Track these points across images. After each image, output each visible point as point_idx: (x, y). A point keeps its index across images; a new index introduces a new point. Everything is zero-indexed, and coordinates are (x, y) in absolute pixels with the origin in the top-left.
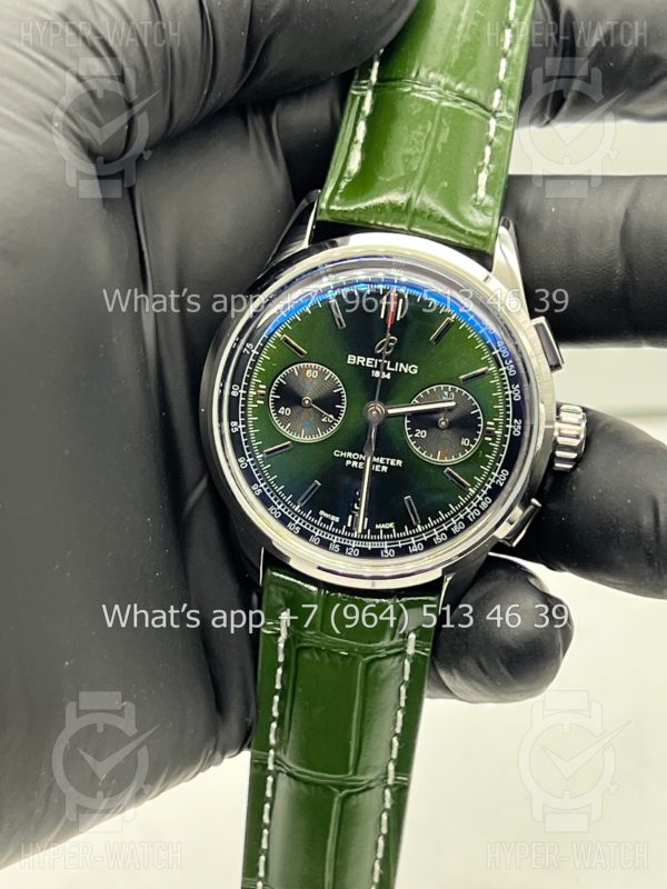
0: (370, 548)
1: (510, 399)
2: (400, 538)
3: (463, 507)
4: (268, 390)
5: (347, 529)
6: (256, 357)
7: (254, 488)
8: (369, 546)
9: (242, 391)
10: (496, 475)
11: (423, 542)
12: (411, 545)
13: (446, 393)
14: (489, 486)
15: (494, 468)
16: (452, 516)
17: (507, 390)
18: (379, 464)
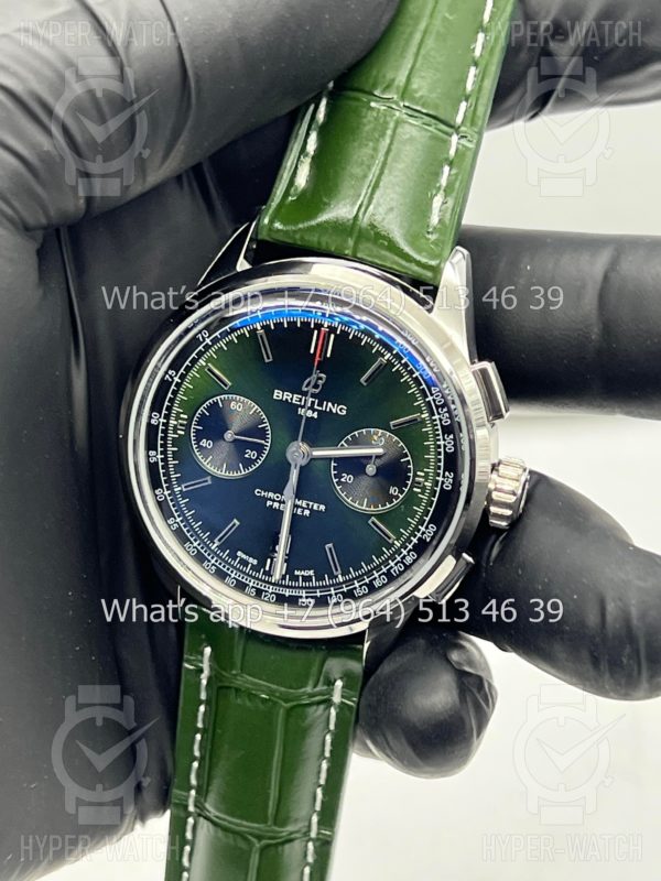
0: (287, 594)
1: (442, 450)
2: (319, 587)
3: (387, 560)
4: (190, 420)
5: (265, 573)
6: (178, 385)
7: (170, 522)
8: (287, 593)
9: (162, 420)
10: (423, 529)
11: (342, 593)
12: (331, 595)
13: (376, 438)
14: (415, 540)
15: (421, 522)
16: (375, 568)
17: (439, 440)
18: (301, 507)
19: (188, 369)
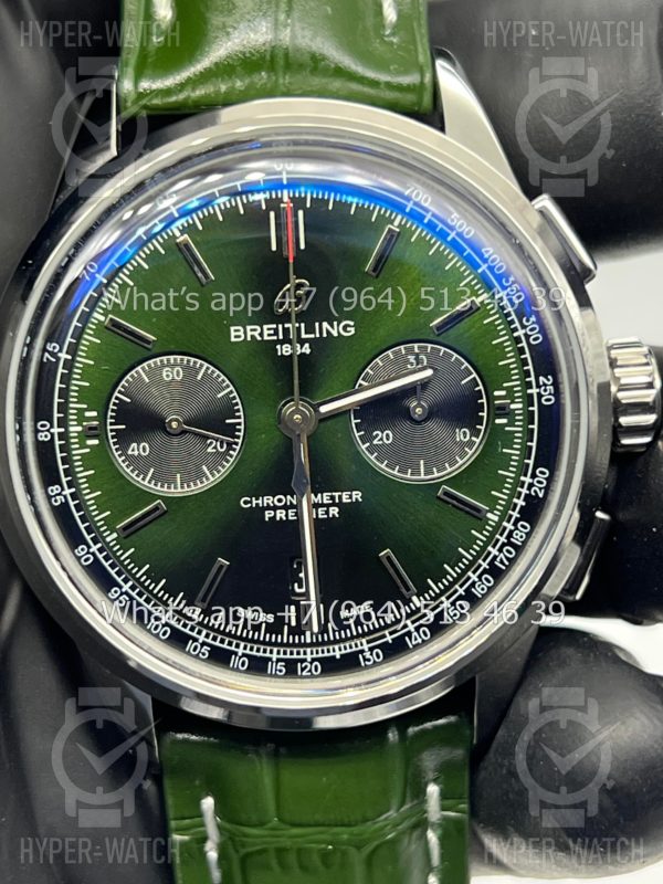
0: (338, 654)
1: (524, 344)
2: (387, 627)
3: (483, 548)
4: (103, 417)
5: (292, 631)
6: (69, 365)
8: (336, 652)
9: (56, 430)
10: (528, 480)
12: (409, 634)
13: (412, 358)
14: (521, 503)
15: (522, 470)
16: (468, 568)
17: (516, 330)
18: (323, 505)
19: (79, 334)
